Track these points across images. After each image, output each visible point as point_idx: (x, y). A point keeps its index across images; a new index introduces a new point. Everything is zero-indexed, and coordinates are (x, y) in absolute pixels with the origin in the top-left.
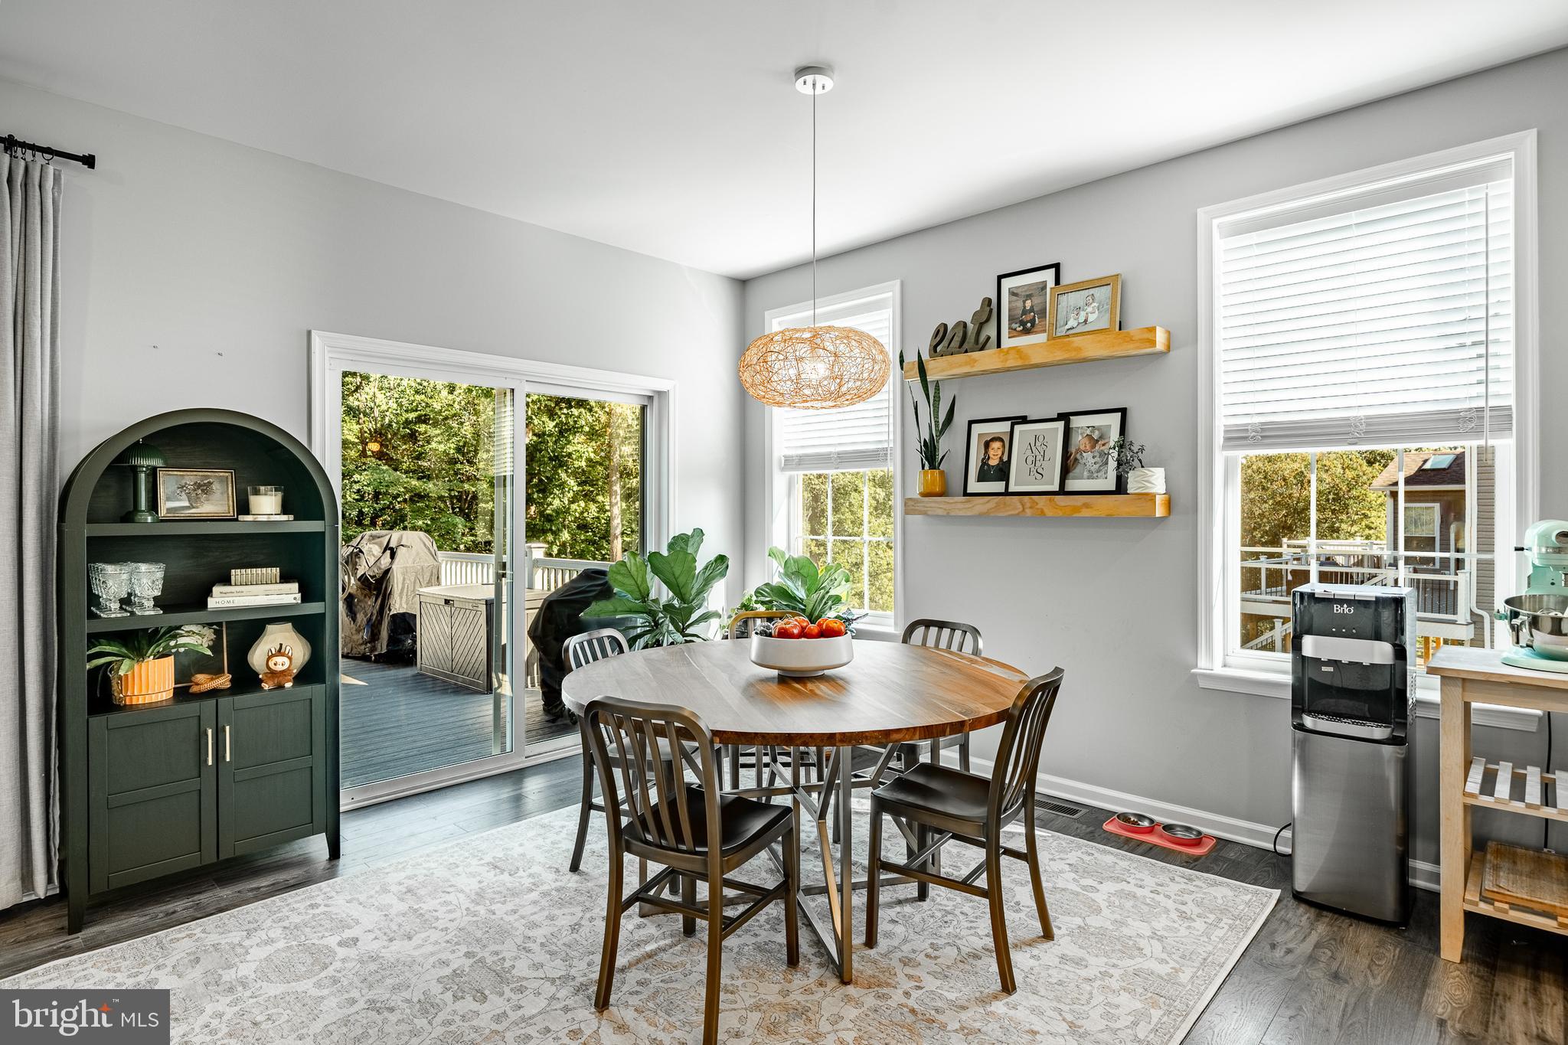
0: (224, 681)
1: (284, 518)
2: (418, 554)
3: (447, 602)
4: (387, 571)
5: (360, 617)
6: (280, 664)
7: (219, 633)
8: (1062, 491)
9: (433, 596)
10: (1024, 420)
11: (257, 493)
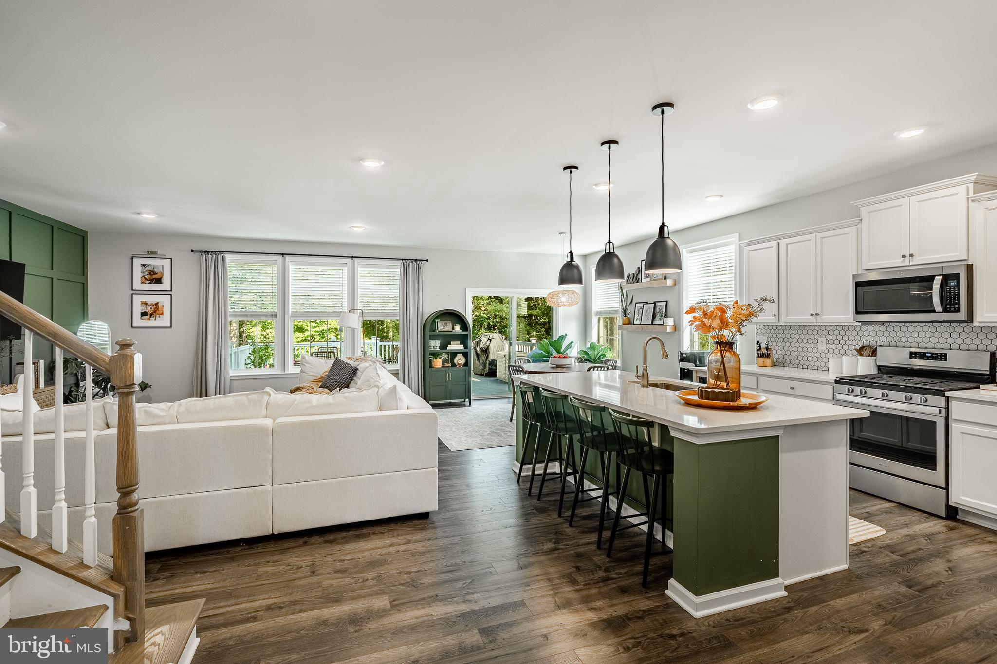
0: (450, 365)
1: (461, 331)
2: (498, 341)
3: (505, 356)
4: (489, 346)
5: (480, 361)
6: (460, 362)
7: (448, 355)
8: (652, 324)
9: (501, 354)
10: (647, 303)
11: (455, 326)
